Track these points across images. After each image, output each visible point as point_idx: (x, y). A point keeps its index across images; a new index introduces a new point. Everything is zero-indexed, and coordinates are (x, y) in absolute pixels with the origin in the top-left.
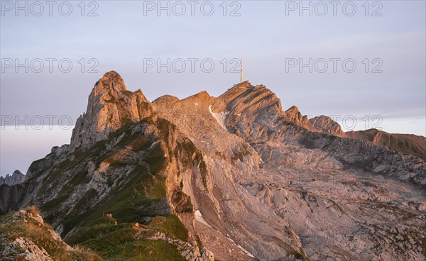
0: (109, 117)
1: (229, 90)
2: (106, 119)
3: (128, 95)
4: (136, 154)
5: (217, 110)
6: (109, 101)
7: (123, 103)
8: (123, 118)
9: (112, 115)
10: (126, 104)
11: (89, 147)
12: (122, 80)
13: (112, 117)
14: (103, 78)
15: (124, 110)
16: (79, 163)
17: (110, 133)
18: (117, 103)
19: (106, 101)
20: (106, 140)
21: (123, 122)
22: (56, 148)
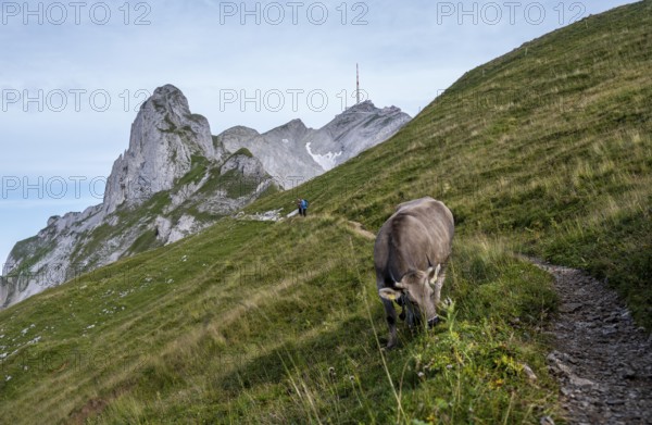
0: (171, 154)
1: (338, 117)
2: (166, 157)
3: (197, 121)
4: (233, 201)
5: (319, 151)
6: (167, 131)
7: (189, 134)
8: (192, 156)
9: (175, 152)
10: (195, 134)
11: (140, 202)
12: (184, 98)
13: (175, 155)
14: (154, 96)
15: (193, 143)
16: (130, 225)
17: (175, 179)
18: (180, 134)
19: (162, 131)
20: (169, 191)
21: (193, 162)
22: (55, 218)
